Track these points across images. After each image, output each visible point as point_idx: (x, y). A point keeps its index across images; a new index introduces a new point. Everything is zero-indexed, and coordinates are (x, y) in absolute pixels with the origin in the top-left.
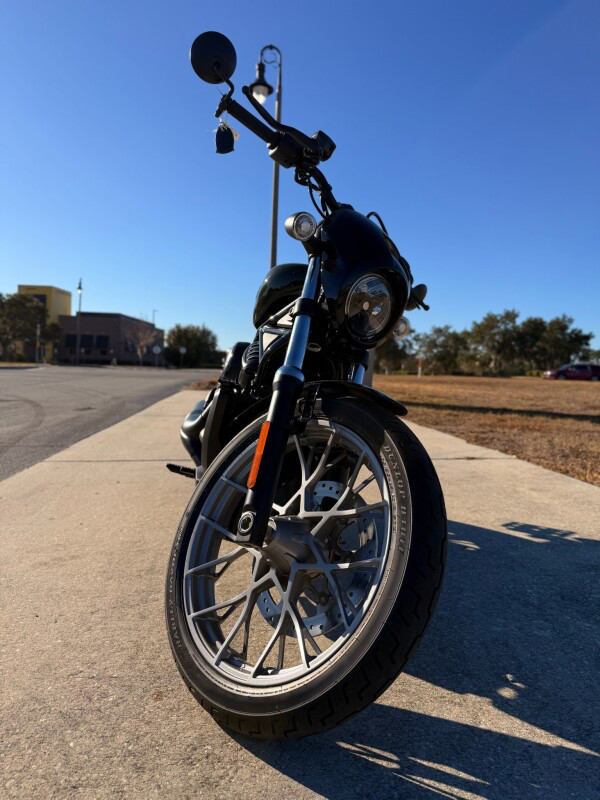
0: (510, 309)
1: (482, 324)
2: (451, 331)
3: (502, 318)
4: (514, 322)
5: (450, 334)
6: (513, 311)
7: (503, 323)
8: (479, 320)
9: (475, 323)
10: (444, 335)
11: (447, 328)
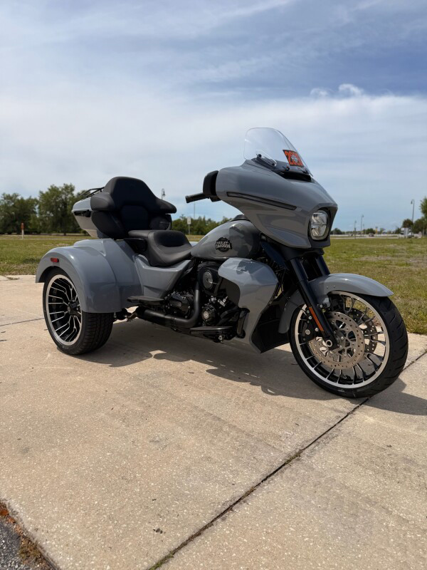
0: (69, 184)
1: (47, 193)
2: (19, 198)
3: (63, 189)
4: (72, 194)
5: (18, 200)
6: (71, 186)
7: (63, 193)
8: (45, 190)
9: (41, 192)
10: (13, 201)
11: (16, 195)
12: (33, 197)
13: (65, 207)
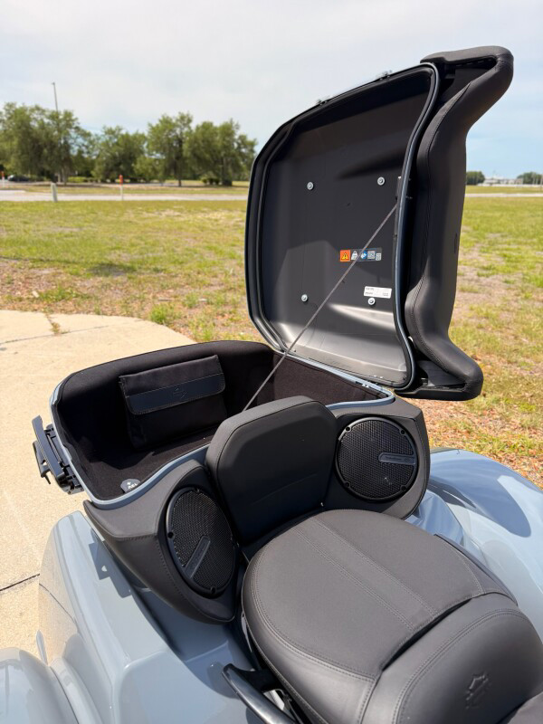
12: (140, 132)
13: (181, 146)
